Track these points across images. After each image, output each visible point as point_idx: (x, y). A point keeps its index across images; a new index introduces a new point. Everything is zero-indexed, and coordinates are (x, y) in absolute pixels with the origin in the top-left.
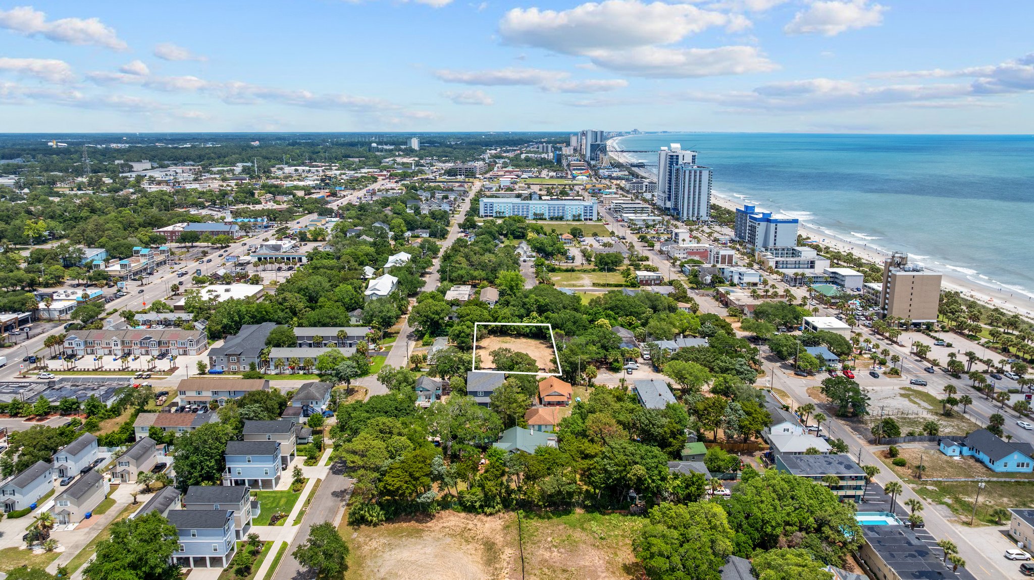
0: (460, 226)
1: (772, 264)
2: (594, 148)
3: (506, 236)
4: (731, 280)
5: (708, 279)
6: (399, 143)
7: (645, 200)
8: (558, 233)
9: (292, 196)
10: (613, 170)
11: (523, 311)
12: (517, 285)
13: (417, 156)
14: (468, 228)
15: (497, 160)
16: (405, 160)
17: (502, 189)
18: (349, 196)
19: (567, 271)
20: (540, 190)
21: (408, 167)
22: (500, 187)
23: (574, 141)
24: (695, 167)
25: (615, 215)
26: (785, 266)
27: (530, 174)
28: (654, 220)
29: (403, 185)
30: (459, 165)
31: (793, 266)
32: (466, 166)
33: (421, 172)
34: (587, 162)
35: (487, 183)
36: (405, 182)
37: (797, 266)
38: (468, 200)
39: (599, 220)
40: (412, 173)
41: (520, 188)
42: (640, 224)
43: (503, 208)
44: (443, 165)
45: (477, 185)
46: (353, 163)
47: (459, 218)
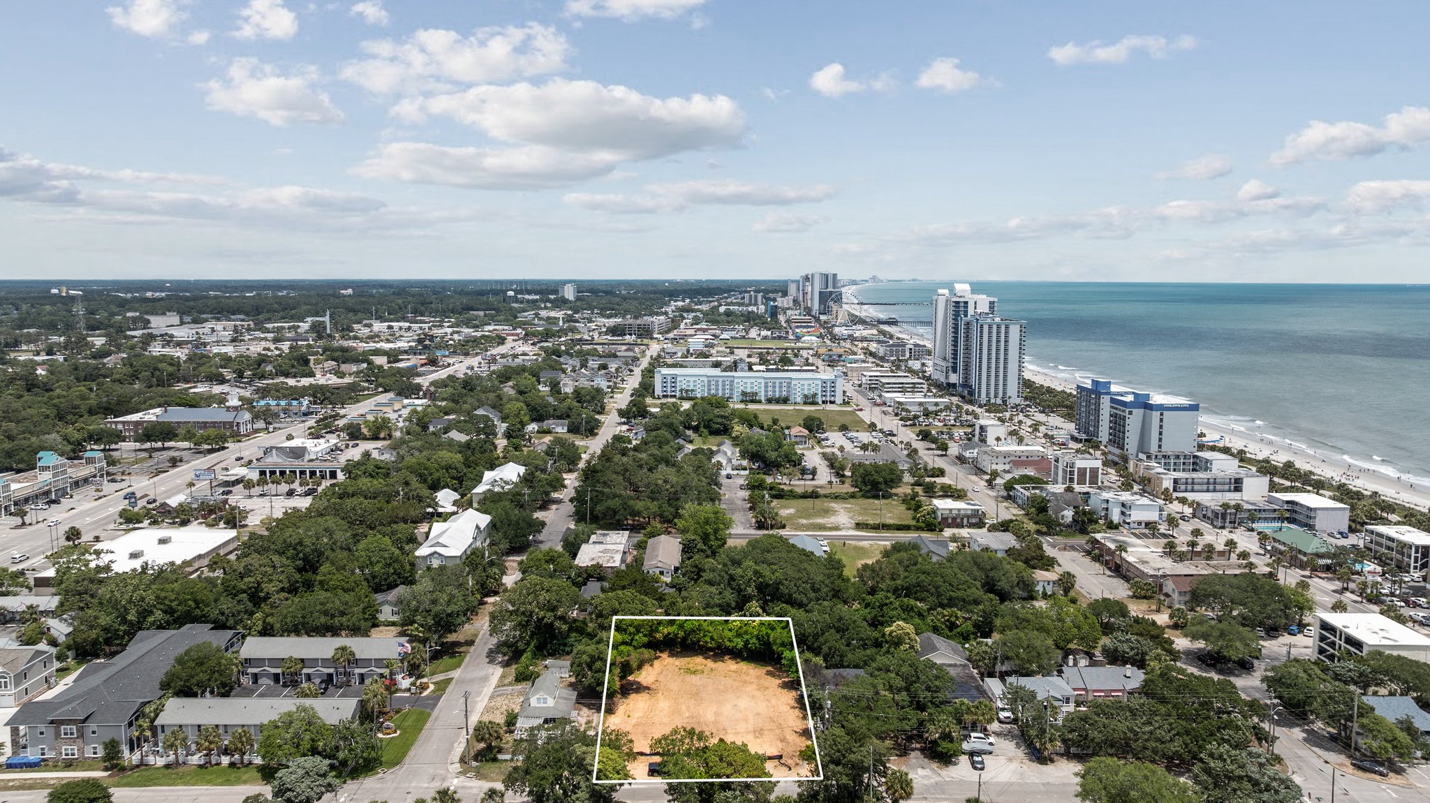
0: (622, 413)
1: (1167, 484)
2: (824, 297)
3: (696, 429)
4: (1106, 515)
5: (1068, 514)
6: (547, 292)
7: (910, 371)
8: (783, 425)
9: (365, 365)
10: (854, 327)
11: (730, 596)
12: (716, 531)
13: (570, 309)
14: (635, 417)
15: (685, 315)
16: (553, 314)
17: (692, 355)
18: (457, 365)
19: (805, 496)
20: (749, 356)
21: (554, 323)
22: (688, 351)
23: (792, 289)
24: (997, 320)
25: (871, 395)
26: (1189, 487)
27: (733, 334)
28: (936, 404)
29: (541, 348)
30: (629, 320)
31: (1205, 487)
32: (638, 322)
33: (573, 330)
34: (815, 317)
35: (670, 345)
36: (545, 344)
37: (1211, 487)
38: (638, 371)
39: (846, 403)
40: (558, 332)
41: (718, 353)
42: (915, 410)
43: (692, 384)
44: (607, 320)
45: (654, 349)
46: (476, 318)
47: (622, 400)
